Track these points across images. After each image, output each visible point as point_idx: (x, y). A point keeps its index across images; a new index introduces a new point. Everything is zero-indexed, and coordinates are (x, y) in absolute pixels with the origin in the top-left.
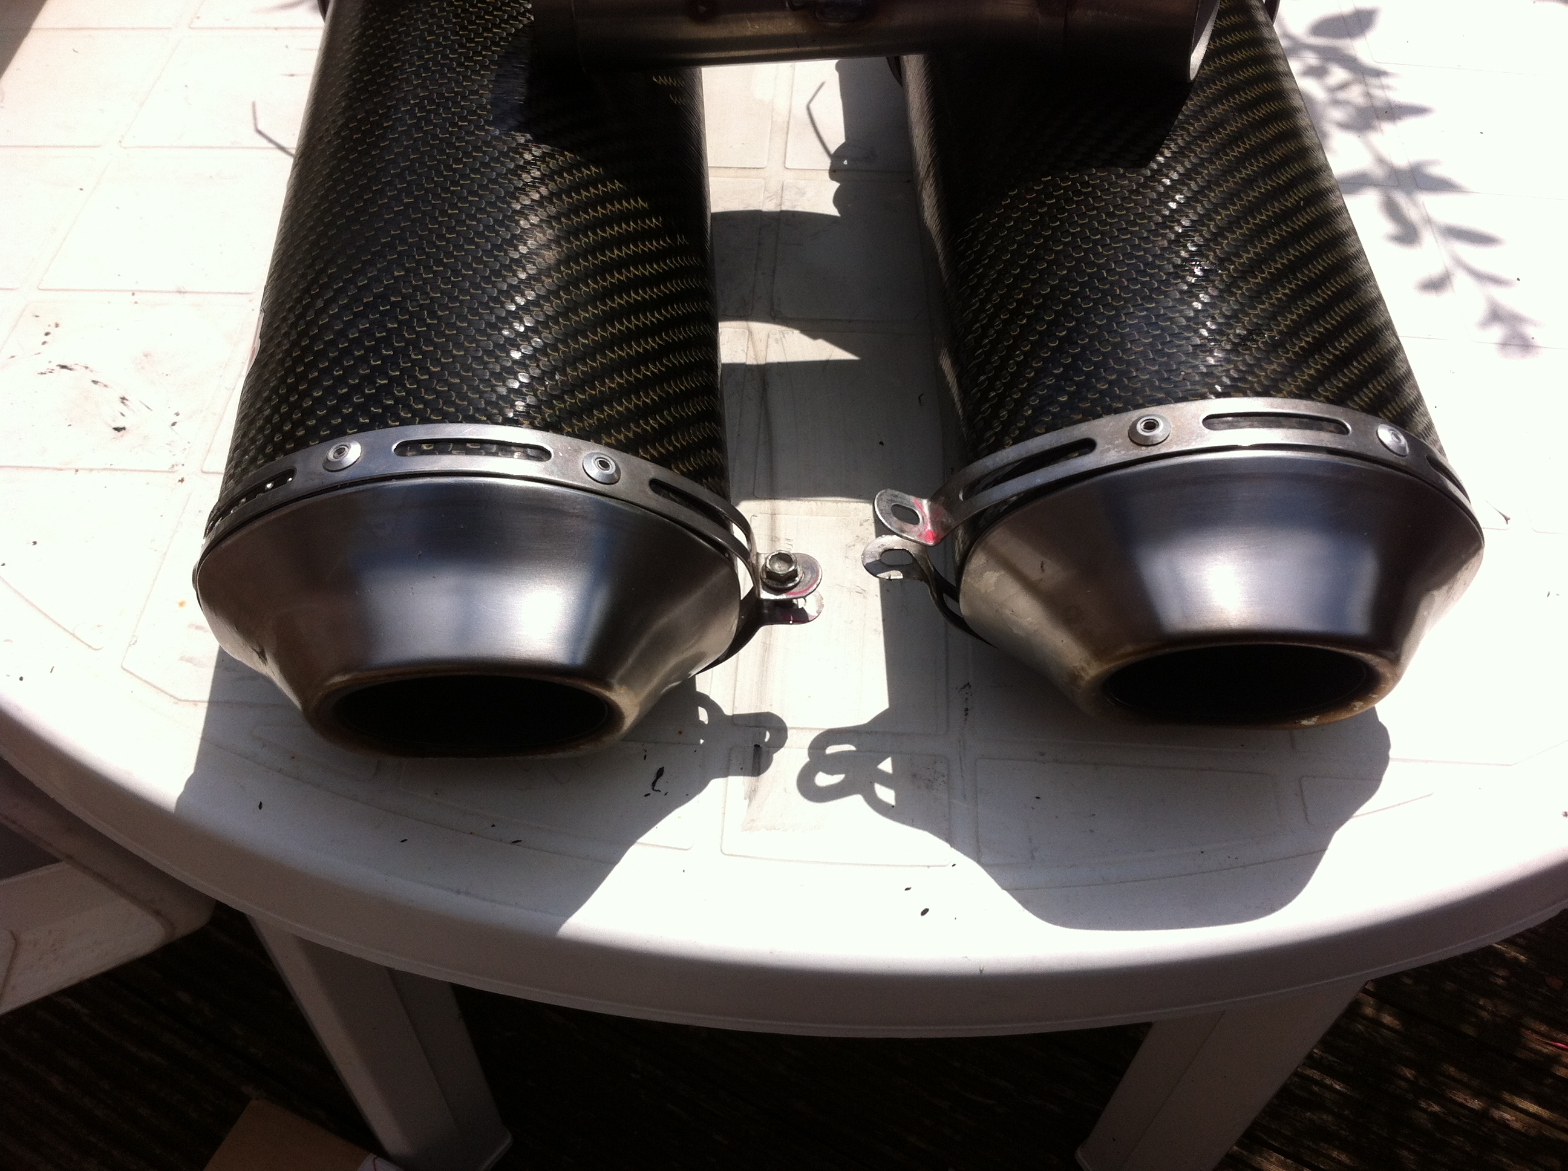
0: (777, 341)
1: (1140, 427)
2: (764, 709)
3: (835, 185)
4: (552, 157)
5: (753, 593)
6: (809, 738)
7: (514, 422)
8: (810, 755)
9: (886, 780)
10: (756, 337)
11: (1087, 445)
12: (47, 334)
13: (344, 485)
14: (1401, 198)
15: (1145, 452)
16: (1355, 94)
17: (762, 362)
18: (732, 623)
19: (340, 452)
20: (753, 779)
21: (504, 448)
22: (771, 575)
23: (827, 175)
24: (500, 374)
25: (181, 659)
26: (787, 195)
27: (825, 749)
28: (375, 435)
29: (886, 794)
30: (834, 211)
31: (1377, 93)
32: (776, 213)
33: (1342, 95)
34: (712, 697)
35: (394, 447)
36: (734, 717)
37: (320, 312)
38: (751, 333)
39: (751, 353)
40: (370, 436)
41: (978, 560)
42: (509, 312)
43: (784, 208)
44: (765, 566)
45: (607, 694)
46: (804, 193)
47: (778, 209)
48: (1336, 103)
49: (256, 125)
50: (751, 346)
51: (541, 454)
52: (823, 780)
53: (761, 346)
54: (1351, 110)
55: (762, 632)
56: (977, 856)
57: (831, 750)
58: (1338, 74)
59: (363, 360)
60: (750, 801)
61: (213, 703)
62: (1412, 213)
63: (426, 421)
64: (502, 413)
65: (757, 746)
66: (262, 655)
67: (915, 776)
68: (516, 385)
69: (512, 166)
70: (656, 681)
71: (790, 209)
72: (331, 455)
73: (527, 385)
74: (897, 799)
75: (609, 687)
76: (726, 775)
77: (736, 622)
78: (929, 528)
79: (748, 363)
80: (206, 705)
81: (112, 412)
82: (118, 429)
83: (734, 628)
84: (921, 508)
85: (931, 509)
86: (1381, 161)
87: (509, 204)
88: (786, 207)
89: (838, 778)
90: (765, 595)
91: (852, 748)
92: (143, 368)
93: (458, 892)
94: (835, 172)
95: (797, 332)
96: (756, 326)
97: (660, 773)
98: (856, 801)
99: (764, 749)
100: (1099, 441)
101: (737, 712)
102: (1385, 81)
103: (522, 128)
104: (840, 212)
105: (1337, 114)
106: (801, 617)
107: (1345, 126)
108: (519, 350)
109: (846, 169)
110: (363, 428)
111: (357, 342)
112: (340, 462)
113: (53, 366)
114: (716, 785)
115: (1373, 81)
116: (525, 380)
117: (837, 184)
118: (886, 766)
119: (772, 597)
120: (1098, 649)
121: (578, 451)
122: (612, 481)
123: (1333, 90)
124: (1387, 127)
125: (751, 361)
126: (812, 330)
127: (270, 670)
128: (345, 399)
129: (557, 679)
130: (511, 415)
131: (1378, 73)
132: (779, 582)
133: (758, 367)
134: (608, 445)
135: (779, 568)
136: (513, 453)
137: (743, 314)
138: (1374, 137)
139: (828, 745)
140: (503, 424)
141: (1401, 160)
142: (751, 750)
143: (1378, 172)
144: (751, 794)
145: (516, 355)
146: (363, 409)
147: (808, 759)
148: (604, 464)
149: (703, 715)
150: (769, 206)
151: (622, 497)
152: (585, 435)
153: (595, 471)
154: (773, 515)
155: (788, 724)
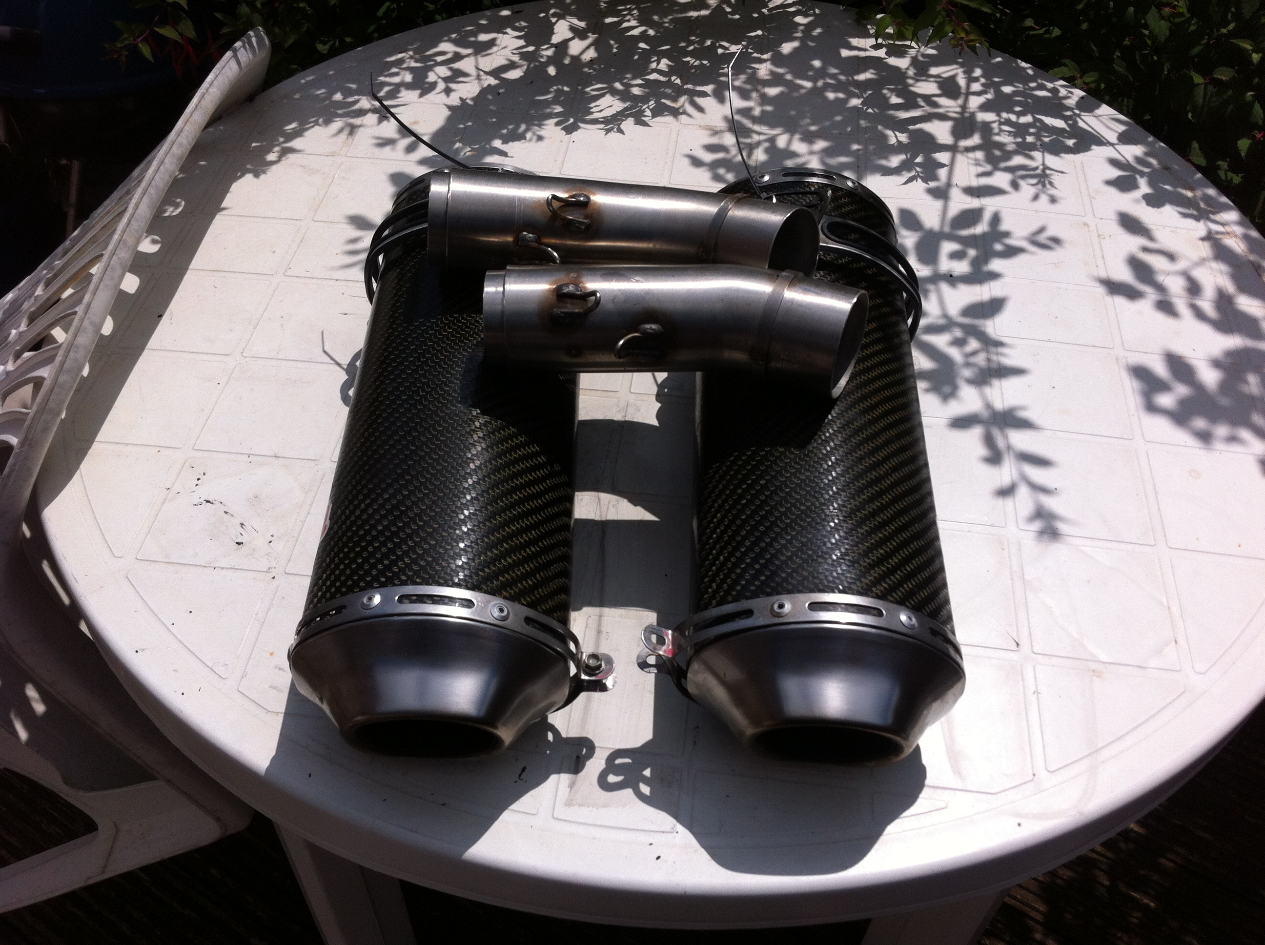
0: (614, 506)
1: (776, 606)
2: (584, 735)
3: (658, 405)
4: (490, 423)
5: (577, 675)
6: (606, 754)
7: (458, 585)
8: (606, 764)
9: (646, 781)
10: (602, 502)
11: (749, 613)
12: (198, 479)
13: (371, 618)
14: (996, 433)
15: (777, 620)
16: (980, 359)
17: (604, 519)
18: (566, 691)
19: (370, 599)
20: (574, 776)
21: (450, 600)
22: (587, 666)
23: (654, 398)
24: (453, 556)
25: (271, 687)
26: (631, 410)
27: (615, 760)
28: (389, 589)
29: (645, 789)
30: (655, 423)
31: (994, 358)
32: (621, 421)
33: (973, 360)
34: (556, 726)
35: (397, 598)
36: (567, 738)
37: (363, 511)
38: (599, 499)
39: (598, 513)
40: (384, 590)
41: (695, 666)
42: (460, 520)
43: (627, 419)
44: (584, 662)
45: (496, 731)
46: (639, 410)
47: (623, 420)
48: (968, 365)
49: (323, 347)
50: (598, 510)
51: (468, 603)
52: (612, 779)
53: (604, 509)
54: (976, 370)
55: (583, 696)
56: (690, 826)
57: (618, 761)
58: (973, 344)
59: (384, 544)
60: (571, 788)
61: (287, 714)
62: (1001, 443)
63: (415, 583)
64: (452, 580)
65: (578, 757)
66: (321, 699)
67: (662, 779)
68: (460, 563)
69: (468, 430)
70: (524, 720)
71: (630, 420)
72: (365, 600)
73: (466, 563)
74: (651, 792)
75: (496, 728)
76: (559, 773)
77: (568, 690)
78: (670, 647)
79: (596, 519)
80: (283, 715)
81: (234, 532)
82: (238, 543)
83: (567, 693)
84: (667, 635)
85: (673, 636)
86: (988, 406)
87: (465, 453)
88: (629, 418)
89: (620, 778)
90: (584, 677)
91: (630, 761)
92: (254, 505)
93: (412, 831)
94: (659, 397)
95: (626, 501)
96: (603, 495)
97: (524, 769)
98: (629, 792)
99: (582, 759)
100: (755, 611)
101: (569, 736)
102: (1001, 350)
103: (475, 406)
104: (659, 423)
105: (967, 373)
106: (603, 688)
107: (970, 382)
108: (463, 542)
109: (665, 395)
110: (383, 585)
111: (381, 533)
112: (369, 605)
113: (202, 500)
114: (553, 778)
115: (993, 349)
116: (465, 560)
117: (659, 405)
118: (647, 773)
119: (587, 678)
120: (754, 720)
121: (489, 602)
122: (504, 619)
123: (968, 355)
124: (996, 382)
125: (597, 518)
126: (634, 502)
127: (325, 707)
128: (373, 566)
129: (470, 724)
130: (456, 581)
131: (999, 344)
132: (591, 670)
133: (602, 522)
134: (505, 598)
135: (592, 663)
136: (456, 603)
137: (596, 486)
138: (987, 390)
139: (617, 757)
140: (452, 586)
141: (999, 405)
142: (575, 758)
143: (985, 414)
144: (572, 785)
145: (462, 545)
146: (382, 573)
147: (605, 766)
148: (501, 610)
149: (550, 737)
150: (618, 417)
151: (510, 628)
152: (492, 592)
153: (496, 613)
154: (601, 616)
155: (596, 744)
